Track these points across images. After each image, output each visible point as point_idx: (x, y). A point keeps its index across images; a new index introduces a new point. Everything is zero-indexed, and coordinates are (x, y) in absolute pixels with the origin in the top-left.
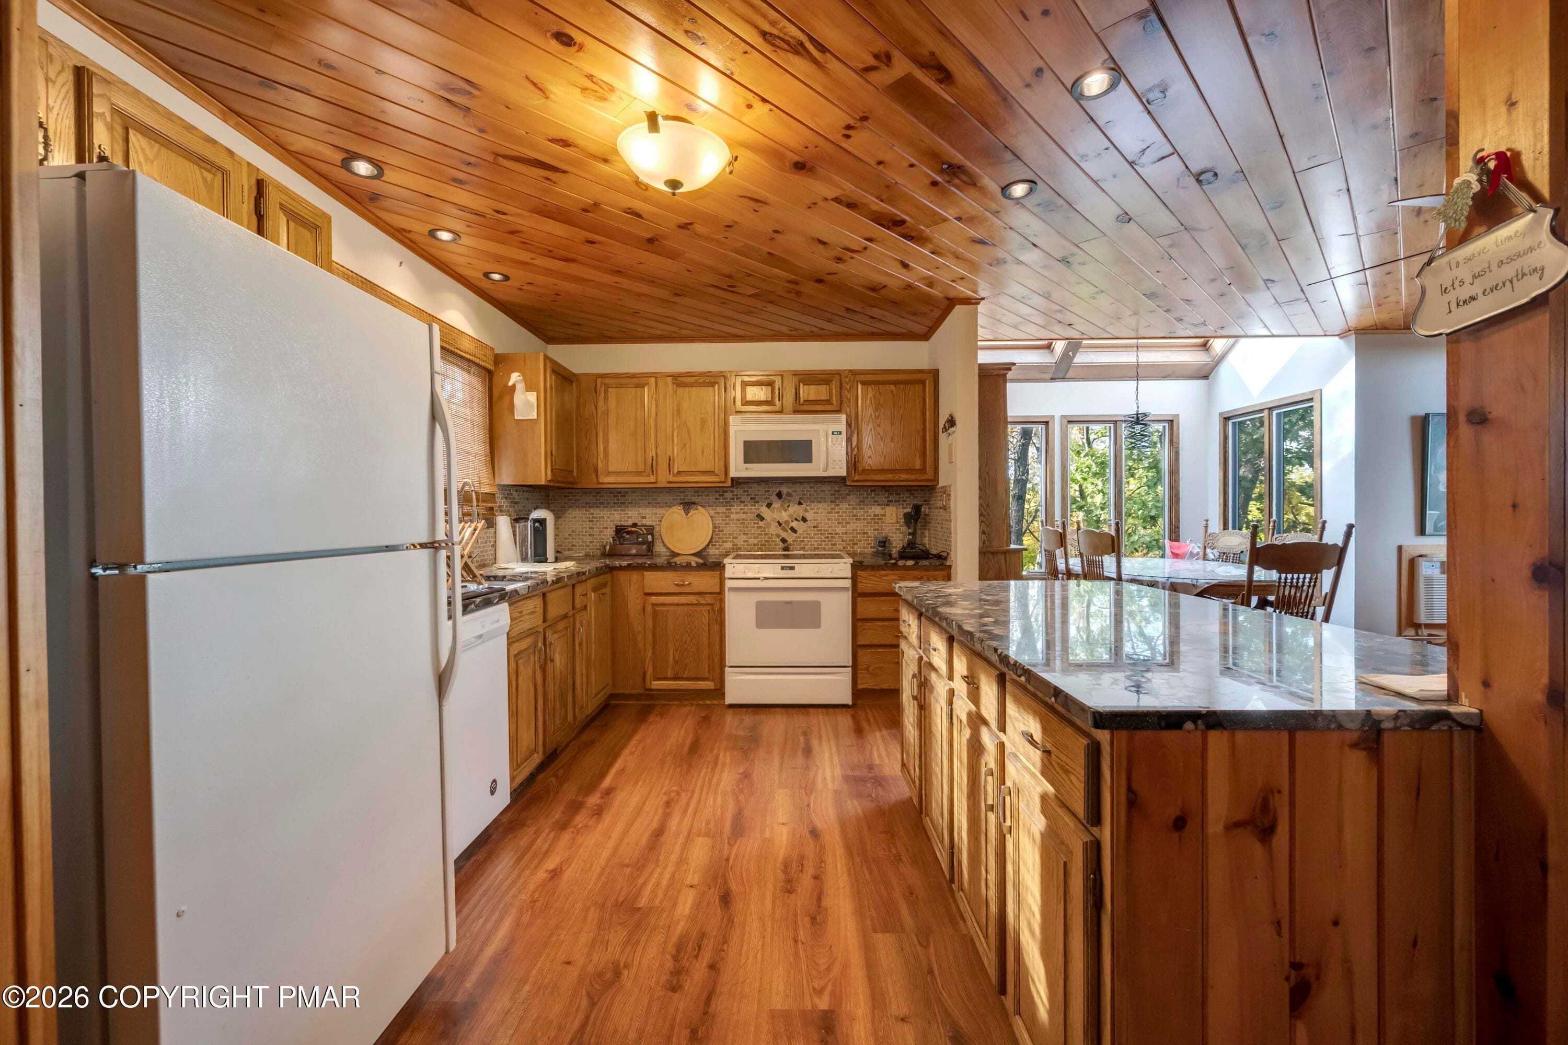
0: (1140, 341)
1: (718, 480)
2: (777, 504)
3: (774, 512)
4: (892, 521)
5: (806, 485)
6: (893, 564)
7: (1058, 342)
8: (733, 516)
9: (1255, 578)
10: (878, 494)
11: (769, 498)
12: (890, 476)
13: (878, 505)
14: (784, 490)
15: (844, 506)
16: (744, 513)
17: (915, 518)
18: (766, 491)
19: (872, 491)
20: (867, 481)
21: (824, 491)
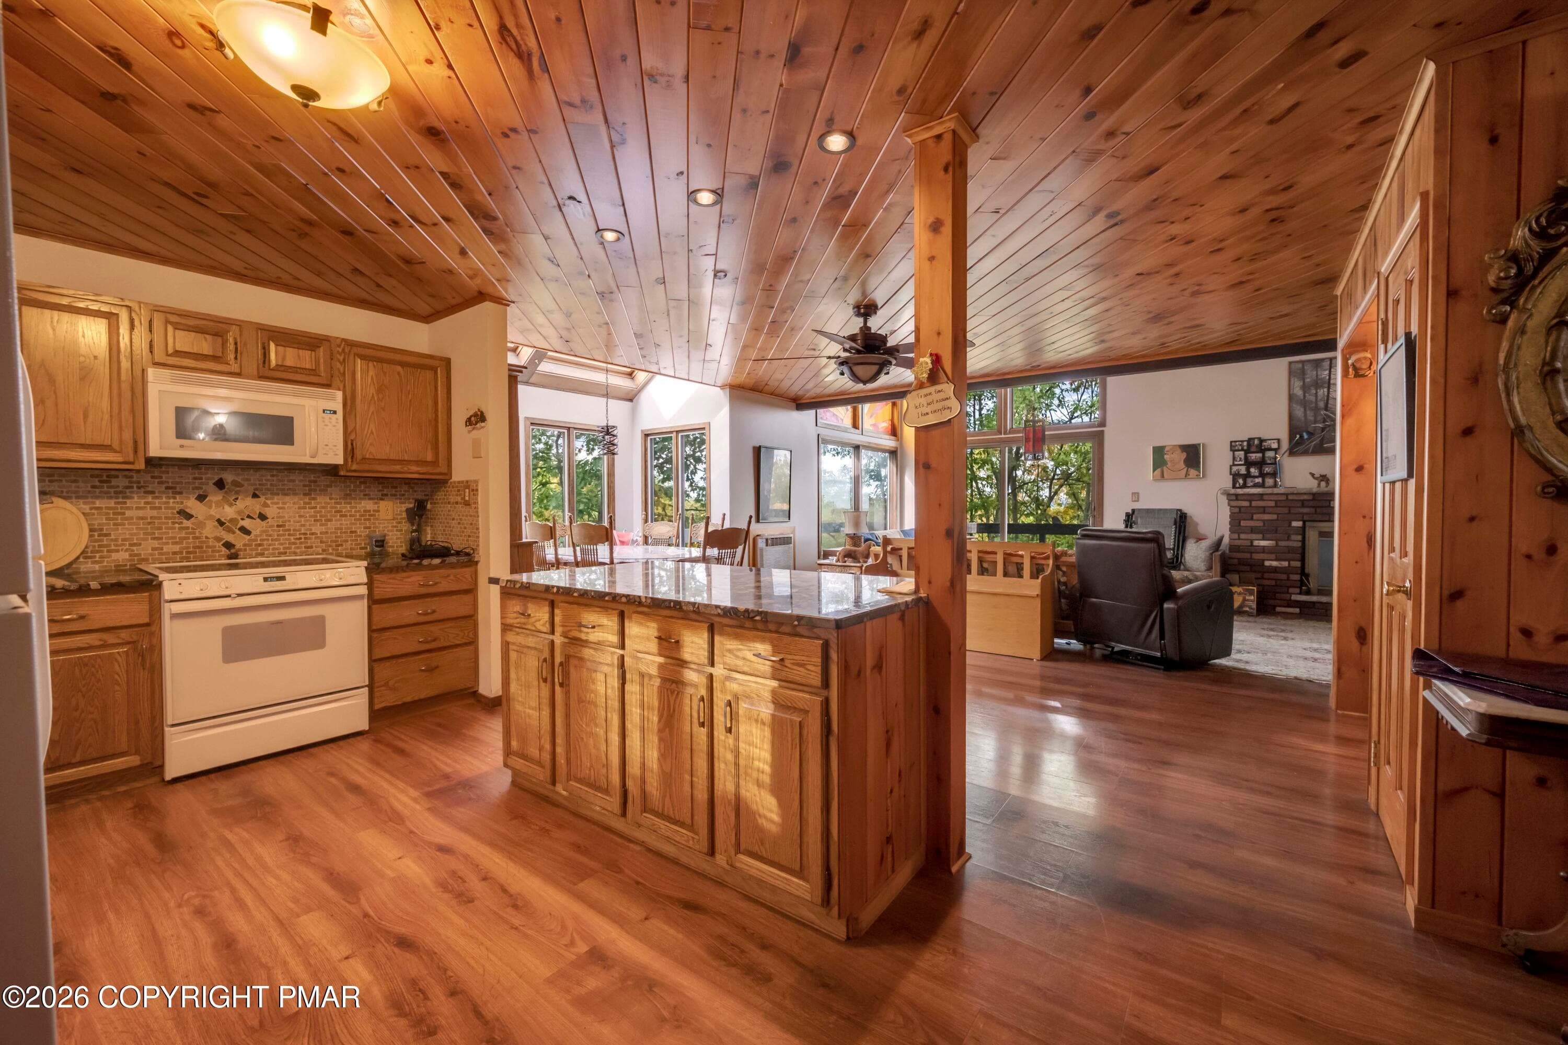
0: (609, 366)
1: (120, 459)
2: (215, 497)
3: (210, 507)
4: (386, 518)
5: (264, 472)
6: (416, 564)
7: (525, 348)
8: (128, 513)
9: (707, 554)
10: (369, 487)
11: (201, 488)
12: (398, 468)
13: (370, 499)
14: (228, 477)
15: (322, 500)
16: (152, 508)
17: (418, 513)
18: (195, 478)
19: (361, 483)
20: (368, 471)
21: (294, 481)
